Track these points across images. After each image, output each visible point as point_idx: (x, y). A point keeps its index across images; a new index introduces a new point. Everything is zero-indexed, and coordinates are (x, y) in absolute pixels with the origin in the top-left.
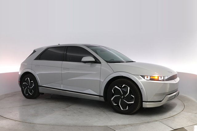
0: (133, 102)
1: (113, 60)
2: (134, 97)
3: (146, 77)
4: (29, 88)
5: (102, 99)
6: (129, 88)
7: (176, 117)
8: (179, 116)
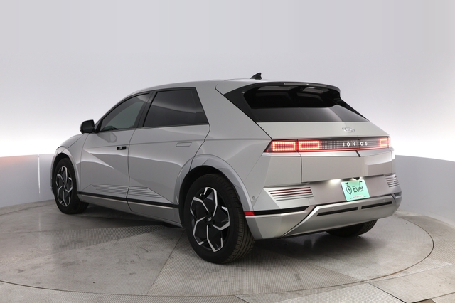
7: (412, 271)
8: (419, 270)
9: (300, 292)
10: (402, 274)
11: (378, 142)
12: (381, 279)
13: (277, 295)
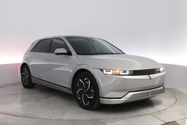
0: (92, 97)
1: (103, 52)
2: (93, 91)
3: (104, 71)
4: (26, 78)
5: (71, 92)
6: (89, 82)
7: (168, 110)
8: (170, 109)
9: (123, 118)
10: (164, 111)
12: (155, 113)
13: (114, 119)
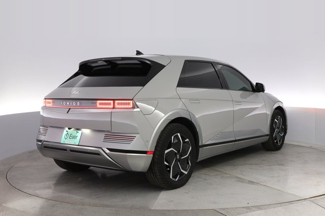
11: (96, 103)
